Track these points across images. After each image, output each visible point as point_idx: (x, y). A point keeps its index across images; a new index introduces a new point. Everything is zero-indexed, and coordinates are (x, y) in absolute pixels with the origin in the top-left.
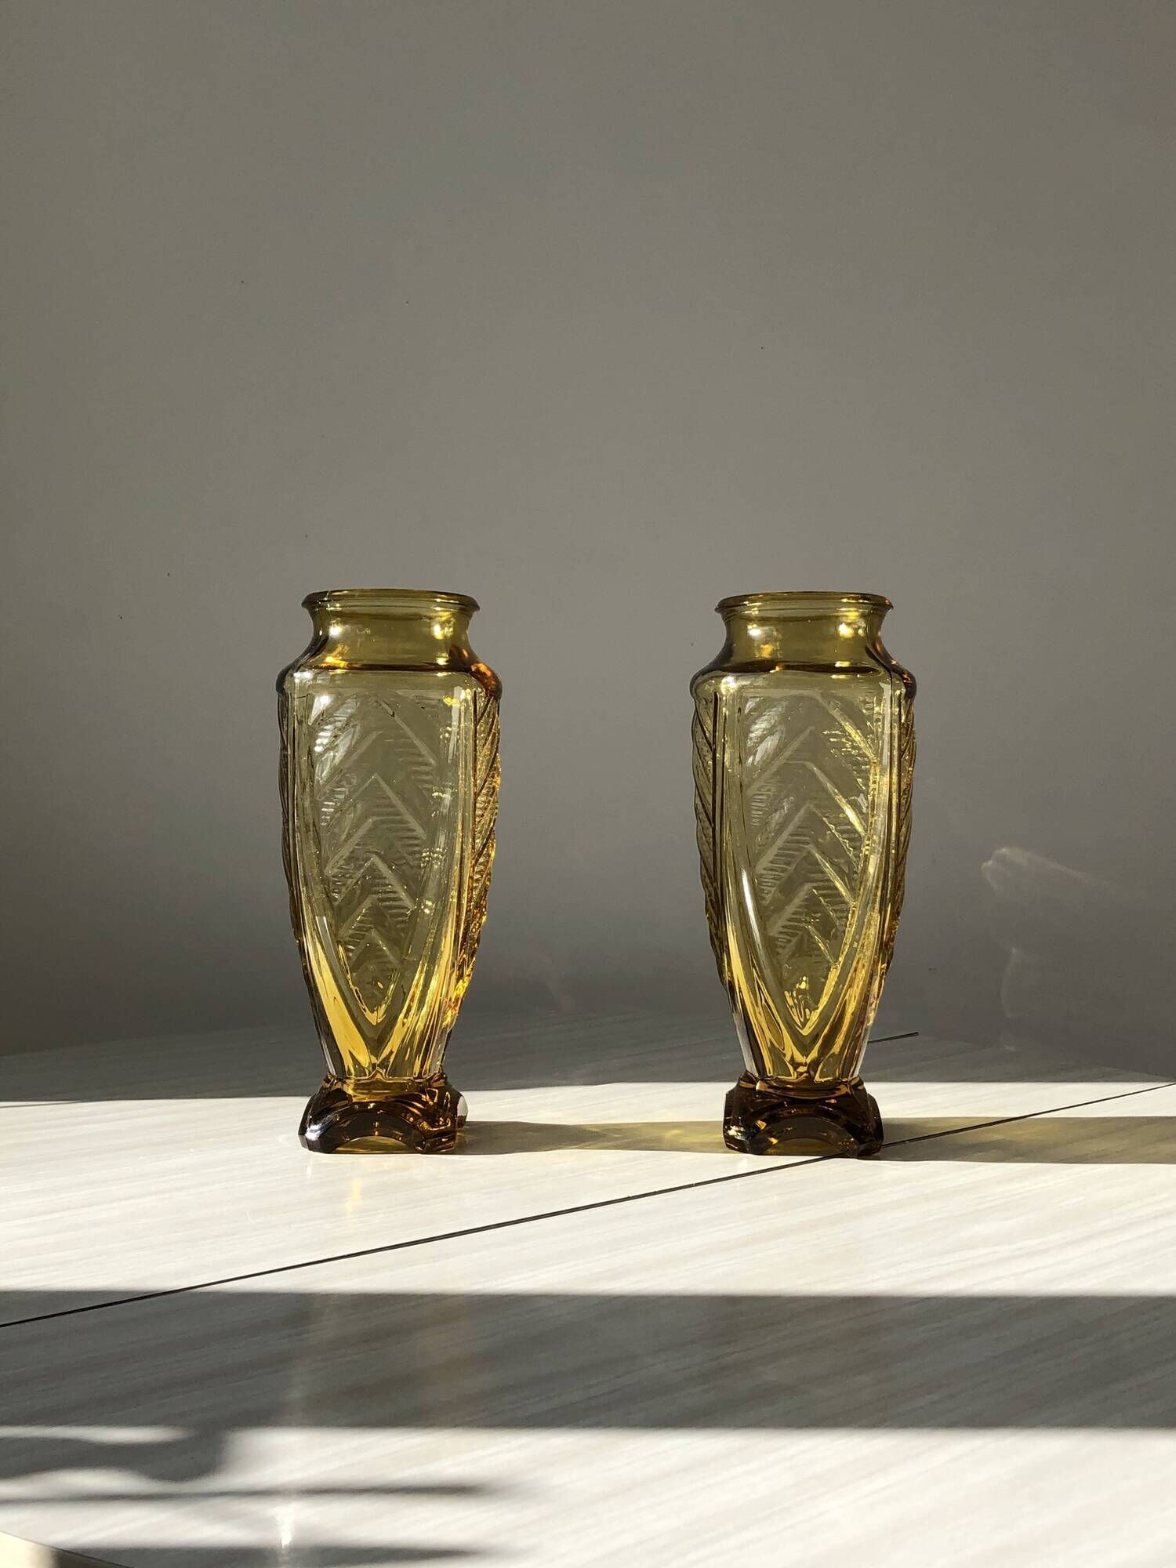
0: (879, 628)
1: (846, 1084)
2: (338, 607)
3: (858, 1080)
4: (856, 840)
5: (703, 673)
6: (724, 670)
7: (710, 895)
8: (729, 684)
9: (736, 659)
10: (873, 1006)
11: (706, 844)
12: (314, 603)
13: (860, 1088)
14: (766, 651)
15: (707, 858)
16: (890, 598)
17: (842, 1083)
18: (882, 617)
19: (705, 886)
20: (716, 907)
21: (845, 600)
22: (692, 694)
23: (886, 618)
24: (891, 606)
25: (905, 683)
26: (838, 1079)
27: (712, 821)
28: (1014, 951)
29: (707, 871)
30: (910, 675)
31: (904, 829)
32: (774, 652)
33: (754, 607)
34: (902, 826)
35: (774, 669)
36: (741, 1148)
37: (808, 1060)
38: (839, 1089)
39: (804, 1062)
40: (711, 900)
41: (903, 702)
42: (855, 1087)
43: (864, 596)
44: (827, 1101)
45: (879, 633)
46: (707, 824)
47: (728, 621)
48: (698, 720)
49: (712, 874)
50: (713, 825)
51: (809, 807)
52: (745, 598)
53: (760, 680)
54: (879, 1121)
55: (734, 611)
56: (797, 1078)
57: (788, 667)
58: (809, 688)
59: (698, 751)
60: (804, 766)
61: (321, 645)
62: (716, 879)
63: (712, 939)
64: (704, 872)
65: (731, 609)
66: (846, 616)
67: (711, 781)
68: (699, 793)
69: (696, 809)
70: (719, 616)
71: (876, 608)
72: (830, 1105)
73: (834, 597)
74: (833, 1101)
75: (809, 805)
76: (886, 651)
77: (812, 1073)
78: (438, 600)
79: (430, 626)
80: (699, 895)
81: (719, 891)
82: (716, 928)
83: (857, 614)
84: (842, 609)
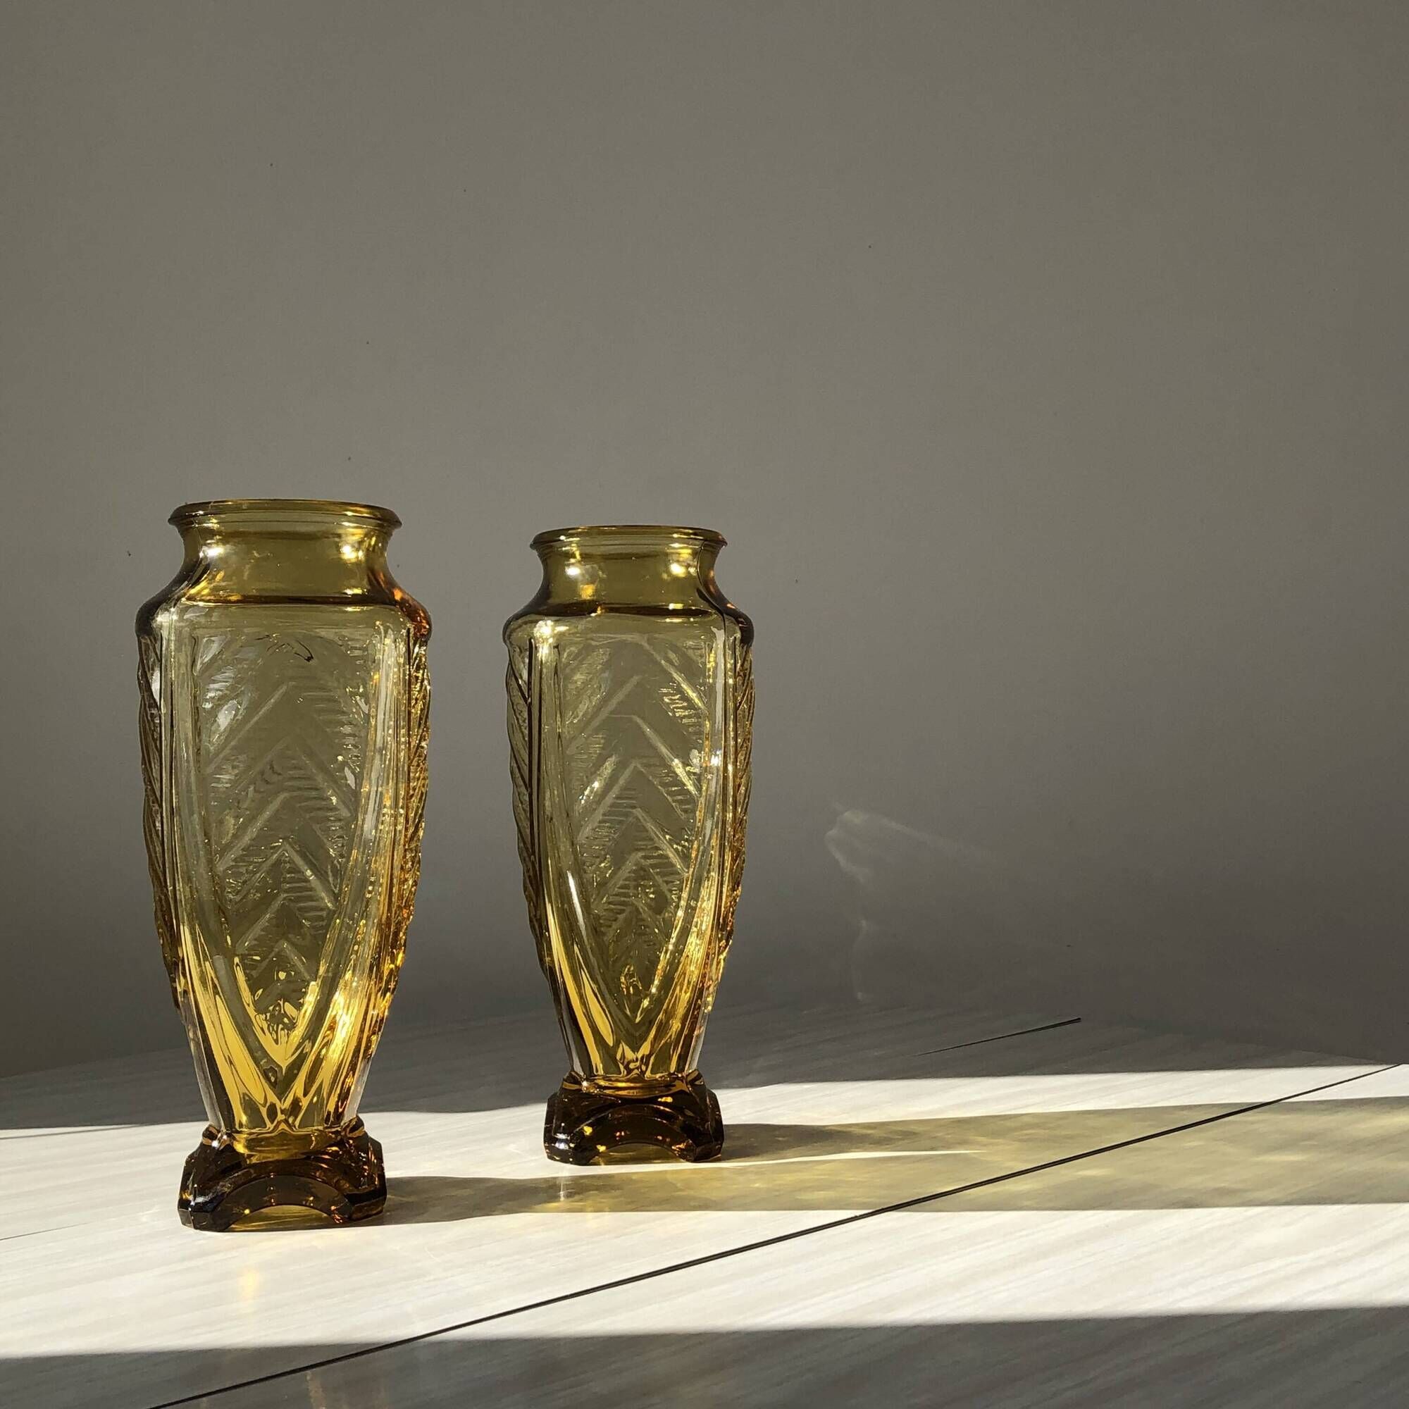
0: (711, 567)
1: (682, 1079)
2: (213, 524)
3: (697, 1073)
4: (690, 801)
5: (517, 617)
6: (539, 613)
7: (528, 871)
8: (546, 630)
9: (554, 601)
10: (711, 989)
11: (523, 812)
12: (184, 519)
13: (697, 1083)
14: (587, 592)
15: (524, 827)
16: (724, 534)
17: (678, 1078)
18: (714, 554)
19: (523, 861)
20: (535, 884)
21: (675, 536)
22: (505, 642)
23: (719, 555)
24: (723, 543)
25: (740, 628)
26: (673, 1074)
27: (529, 786)
28: (864, 923)
29: (525, 843)
30: (746, 619)
31: (743, 789)
32: (596, 592)
33: (571, 542)
34: (739, 786)
35: (595, 611)
36: (564, 1157)
37: (639, 1056)
38: (674, 1086)
39: (635, 1057)
40: (529, 877)
41: (738, 649)
42: (692, 1083)
43: (697, 532)
44: (659, 1100)
45: (712, 574)
46: (523, 789)
47: (545, 559)
48: (512, 673)
49: (529, 846)
50: (529, 790)
51: (635, 767)
52: (565, 532)
53: (582, 624)
54: (719, 1121)
55: (551, 546)
56: (627, 1075)
57: (612, 610)
58: (632, 633)
59: (512, 704)
60: (630, 720)
61: (193, 571)
62: (534, 853)
63: (531, 921)
64: (522, 845)
65: (547, 545)
66: (679, 554)
67: (527, 739)
68: (514, 755)
69: (512, 773)
70: (535, 553)
71: (709, 545)
72: (665, 1104)
73: (665, 532)
74: (669, 1100)
75: (636, 764)
76: (720, 593)
77: (644, 1068)
78: (349, 514)
79: (338, 548)
80: (516, 870)
81: (537, 866)
82: (536, 908)
83: (690, 551)
84: (673, 545)
